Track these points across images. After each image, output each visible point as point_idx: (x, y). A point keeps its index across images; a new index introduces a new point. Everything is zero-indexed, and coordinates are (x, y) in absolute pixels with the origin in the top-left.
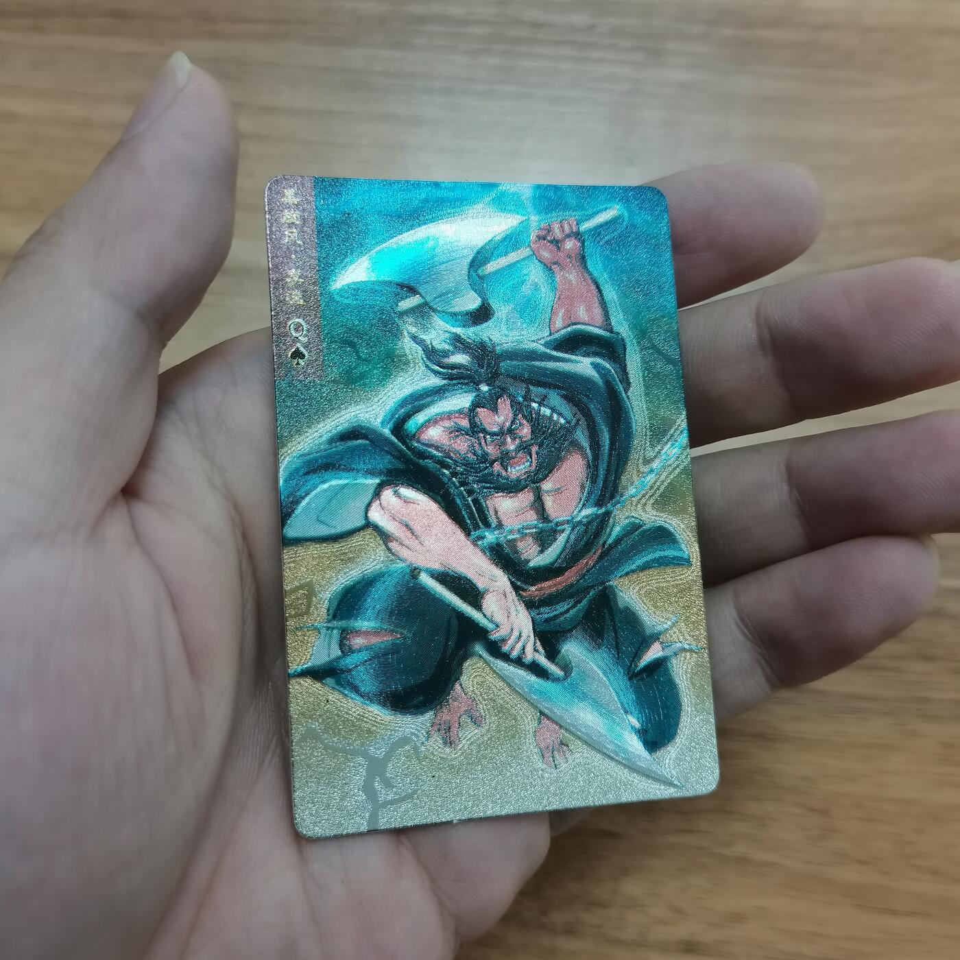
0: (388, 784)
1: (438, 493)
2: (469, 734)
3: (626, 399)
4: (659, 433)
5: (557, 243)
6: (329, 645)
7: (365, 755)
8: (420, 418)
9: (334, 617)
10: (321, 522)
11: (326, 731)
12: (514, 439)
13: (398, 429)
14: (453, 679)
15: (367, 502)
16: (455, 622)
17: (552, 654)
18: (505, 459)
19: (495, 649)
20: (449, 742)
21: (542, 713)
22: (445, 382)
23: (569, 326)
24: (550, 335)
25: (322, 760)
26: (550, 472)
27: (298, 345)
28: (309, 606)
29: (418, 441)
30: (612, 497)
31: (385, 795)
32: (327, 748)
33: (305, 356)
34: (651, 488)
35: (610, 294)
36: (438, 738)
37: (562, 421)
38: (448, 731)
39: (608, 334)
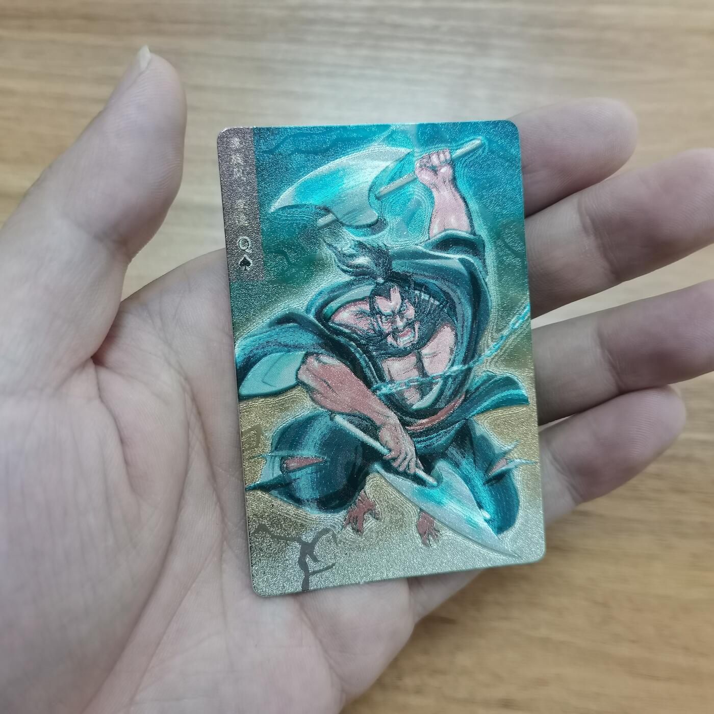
0: (315, 559)
1: (347, 359)
2: (370, 523)
3: (484, 284)
4: (508, 309)
5: (435, 170)
6: (273, 468)
7: (299, 540)
8: (334, 305)
9: (276, 448)
10: (266, 383)
11: (272, 525)
12: (402, 318)
13: (319, 314)
14: (359, 488)
15: (297, 366)
16: (360, 449)
17: (428, 469)
18: (395, 333)
20: (358, 531)
21: (421, 509)
22: (352, 278)
23: (443, 231)
24: (429, 239)
25: (270, 545)
26: (428, 341)
27: (245, 255)
28: (258, 442)
29: (333, 322)
30: (473, 357)
31: (312, 566)
32: (273, 537)
33: (250, 264)
34: (502, 349)
35: (474, 206)
36: (349, 528)
37: (437, 303)
38: (356, 523)
39: (472, 237)
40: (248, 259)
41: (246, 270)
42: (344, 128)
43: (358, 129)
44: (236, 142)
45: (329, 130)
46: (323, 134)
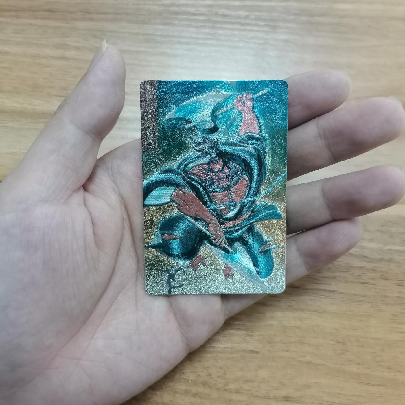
0: (175, 281)
2: (201, 267)
4: (276, 173)
5: (244, 103)
6: (158, 238)
7: (168, 272)
8: (191, 166)
9: (160, 230)
10: (156, 200)
11: (156, 264)
12: (223, 174)
13: (183, 170)
14: (197, 251)
15: (171, 193)
16: (199, 234)
17: (230, 245)
18: (219, 181)
19: (211, 243)
20: (195, 270)
21: (225, 263)
22: (200, 154)
23: (246, 134)
24: (239, 137)
25: (154, 273)
26: (234, 186)
28: (151, 226)
29: (189, 174)
30: (256, 195)
31: (173, 284)
32: (156, 269)
33: (152, 145)
34: (271, 192)
35: (262, 122)
36: (191, 269)
37: (240, 168)
38: (195, 267)
39: (260, 137)
40: (151, 142)
41: (150, 147)
42: (201, 82)
43: (208, 82)
44: (148, 87)
45: (193, 82)
46: (190, 84)
